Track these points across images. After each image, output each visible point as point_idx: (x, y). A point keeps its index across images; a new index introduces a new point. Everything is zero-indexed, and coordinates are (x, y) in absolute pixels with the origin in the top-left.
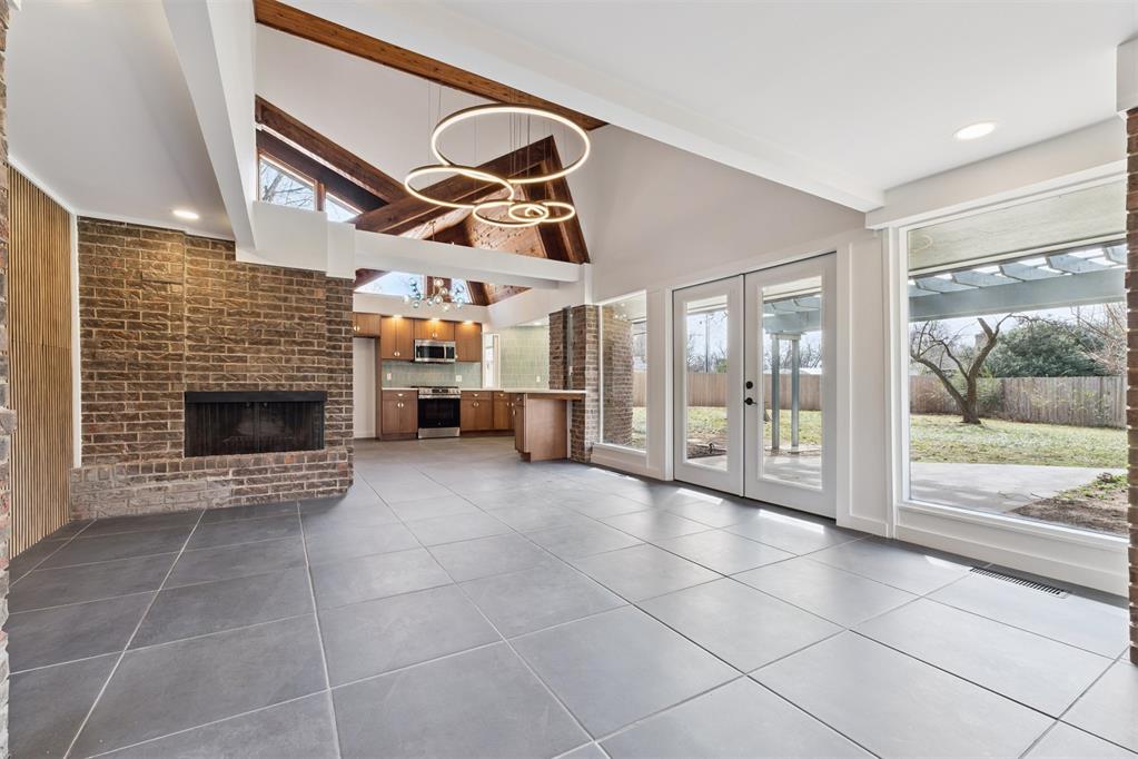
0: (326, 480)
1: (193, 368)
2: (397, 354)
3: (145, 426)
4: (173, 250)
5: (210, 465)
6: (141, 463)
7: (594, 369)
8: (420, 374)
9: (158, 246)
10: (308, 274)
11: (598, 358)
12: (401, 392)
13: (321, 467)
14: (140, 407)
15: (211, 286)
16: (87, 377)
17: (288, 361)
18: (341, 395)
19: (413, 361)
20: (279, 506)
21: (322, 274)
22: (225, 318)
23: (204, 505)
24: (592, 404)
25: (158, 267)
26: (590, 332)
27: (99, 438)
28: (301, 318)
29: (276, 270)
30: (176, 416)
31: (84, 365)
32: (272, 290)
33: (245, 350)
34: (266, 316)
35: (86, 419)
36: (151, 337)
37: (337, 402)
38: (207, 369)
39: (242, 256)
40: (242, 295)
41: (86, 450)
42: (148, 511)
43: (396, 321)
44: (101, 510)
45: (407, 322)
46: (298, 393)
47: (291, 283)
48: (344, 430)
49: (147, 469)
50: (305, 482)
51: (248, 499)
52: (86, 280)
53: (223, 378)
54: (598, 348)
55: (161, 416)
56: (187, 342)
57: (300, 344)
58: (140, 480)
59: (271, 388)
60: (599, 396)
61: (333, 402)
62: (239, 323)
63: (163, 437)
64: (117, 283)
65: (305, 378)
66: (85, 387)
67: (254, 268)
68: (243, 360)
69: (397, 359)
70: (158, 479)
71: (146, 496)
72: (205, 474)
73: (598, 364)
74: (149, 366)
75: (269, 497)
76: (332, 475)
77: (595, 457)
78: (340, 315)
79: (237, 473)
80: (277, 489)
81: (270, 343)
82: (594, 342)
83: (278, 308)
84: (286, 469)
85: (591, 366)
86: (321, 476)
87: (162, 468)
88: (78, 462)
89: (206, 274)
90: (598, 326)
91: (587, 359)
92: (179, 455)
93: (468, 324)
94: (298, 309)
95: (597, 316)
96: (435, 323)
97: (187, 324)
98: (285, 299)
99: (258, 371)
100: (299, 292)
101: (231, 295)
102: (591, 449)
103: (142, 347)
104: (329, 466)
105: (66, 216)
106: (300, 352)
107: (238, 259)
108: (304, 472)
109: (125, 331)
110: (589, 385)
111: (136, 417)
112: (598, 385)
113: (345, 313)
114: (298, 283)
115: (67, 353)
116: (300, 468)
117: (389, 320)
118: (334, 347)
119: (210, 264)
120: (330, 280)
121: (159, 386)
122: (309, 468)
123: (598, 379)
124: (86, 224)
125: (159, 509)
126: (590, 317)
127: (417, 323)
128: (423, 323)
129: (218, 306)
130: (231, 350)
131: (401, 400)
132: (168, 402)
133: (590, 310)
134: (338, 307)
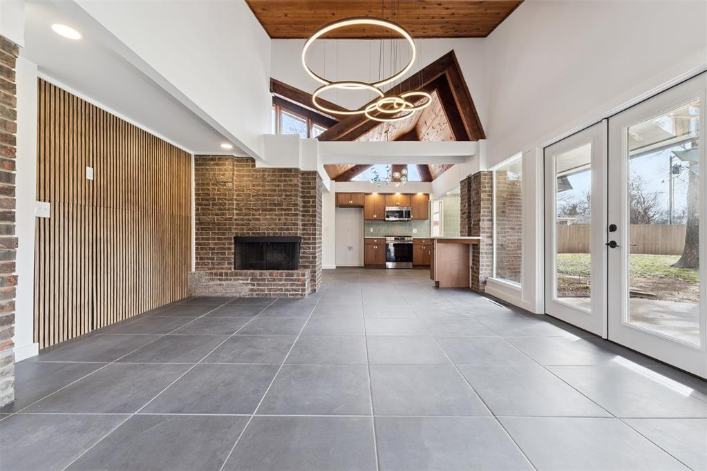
0: (294, 287)
1: (237, 225)
2: (375, 216)
3: (217, 253)
4: (228, 165)
5: (241, 275)
6: (214, 271)
7: (488, 220)
8: (390, 228)
9: (223, 165)
10: (289, 170)
11: (492, 212)
12: (376, 239)
13: (292, 280)
14: (216, 244)
15: (246, 182)
16: (197, 229)
17: (279, 219)
18: (309, 239)
19: (384, 220)
20: (271, 300)
21: (297, 170)
22: (252, 198)
23: (238, 295)
24: (485, 247)
25: (223, 175)
26: (485, 192)
27: (201, 259)
28: (286, 195)
29: (274, 170)
30: (230, 249)
31: (196, 224)
32: (272, 181)
33: (259, 215)
34: (269, 195)
35: (197, 249)
36: (220, 209)
37: (307, 243)
38: (242, 225)
39: (258, 165)
40: (258, 185)
41: (197, 264)
42: (216, 295)
43: (375, 196)
44: (200, 292)
45: (381, 196)
46: (284, 237)
47: (281, 176)
48: (311, 260)
49: (216, 274)
50: (283, 288)
51: (256, 294)
52: (197, 184)
53: (250, 229)
54: (492, 204)
55: (224, 249)
56: (235, 212)
57: (285, 210)
58: (213, 280)
59: (271, 235)
60: (493, 241)
61: (305, 243)
62: (257, 200)
63: (223, 259)
64: (208, 184)
65: (287, 229)
66: (196, 234)
67: (264, 170)
68: (258, 220)
69: (375, 219)
70: (220, 280)
71: (216, 287)
72: (238, 279)
73: (492, 216)
74: (219, 224)
75: (266, 294)
76: (297, 285)
77: (488, 289)
78: (309, 192)
79: (252, 280)
80: (270, 290)
81: (271, 210)
82: (489, 200)
83: (275, 190)
84: (274, 280)
85: (486, 218)
86: (292, 285)
87: (221, 275)
88: (193, 270)
89: (243, 176)
90: (492, 187)
91: (482, 213)
92: (230, 269)
93: (420, 195)
94: (284, 190)
95: (492, 179)
96: (398, 195)
97: (235, 202)
98: (278, 186)
99: (266, 225)
100: (285, 181)
101: (254, 186)
102: (485, 282)
103: (217, 215)
104: (295, 280)
105: (189, 156)
106: (286, 215)
107: (256, 166)
108: (283, 282)
109: (210, 207)
110: (483, 232)
111: (214, 249)
112: (492, 233)
113: (312, 191)
114: (285, 176)
115: (189, 218)
116: (281, 280)
117: (370, 196)
118: (306, 211)
119: (245, 170)
120: (304, 173)
121: (224, 234)
122: (286, 280)
123: (492, 228)
124: (198, 158)
125: (220, 294)
126: (484, 180)
127: (387, 197)
128: (390, 196)
129: (249, 192)
130: (253, 215)
131: (376, 244)
132: (226, 241)
133: (486, 175)
134: (309, 188)
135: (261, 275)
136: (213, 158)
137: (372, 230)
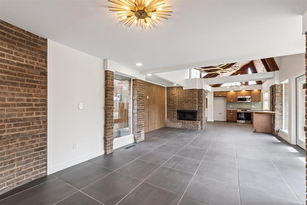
0: (195, 127)
1: (178, 107)
2: (232, 101)
3: (172, 115)
4: (175, 89)
5: (179, 122)
6: (172, 120)
7: (280, 105)
8: (240, 105)
9: (174, 89)
10: (193, 89)
11: (282, 101)
12: (232, 110)
13: (194, 124)
14: (172, 112)
15: (180, 94)
16: (167, 108)
17: (190, 105)
18: (200, 111)
19: (237, 102)
20: (188, 130)
21: (196, 89)
22: (182, 99)
23: (178, 127)
24: (278, 116)
25: (174, 92)
26: (278, 93)
27: (168, 116)
28: (192, 97)
29: (189, 90)
30: (176, 114)
31: (167, 106)
32: (188, 93)
33: (184, 104)
34: (187, 98)
35: (167, 113)
36: (173, 102)
37: (200, 113)
38: (179, 107)
39: (184, 89)
40: (184, 95)
41: (167, 118)
42: (172, 127)
43: (232, 92)
44: (168, 126)
45: (235, 92)
46: (191, 111)
47: (191, 91)
48: (201, 118)
49: (172, 121)
50: (192, 126)
51: (183, 128)
52: (167, 95)
53: (181, 108)
54: (282, 98)
55: (174, 114)
56: (177, 103)
57: (192, 102)
58: (171, 122)
59: (188, 110)
60: (282, 114)
61: (198, 113)
62: (183, 99)
63: (174, 117)
64: (170, 95)
65: (193, 108)
66: (167, 109)
67: (186, 90)
68: (184, 105)
70: (173, 123)
71: (172, 125)
72: (178, 123)
73: (282, 103)
74: (173, 106)
75: (186, 128)
76: (196, 126)
77: (279, 134)
78: (200, 96)
79: (182, 123)
80: (187, 127)
81: (188, 102)
82: (280, 96)
83: (189, 96)
84: (189, 124)
86: (194, 126)
87: (173, 121)
88: (166, 119)
89: (179, 92)
90: (282, 90)
91: (276, 102)
92: (176, 120)
93: (256, 91)
94: (192, 96)
95: (282, 87)
96: (244, 91)
97: (177, 100)
98: (190, 95)
99: (187, 107)
100: (192, 93)
101: (183, 95)
102: (278, 131)
103: (172, 104)
104: (195, 124)
105: (165, 87)
106: (192, 104)
107: (183, 89)
108: (191, 125)
109: (170, 102)
110: (277, 110)
111: (171, 114)
112: (282, 110)
113: (201, 95)
114: (192, 91)
115: (165, 105)
116: (191, 124)
117: (230, 92)
118: (199, 102)
119: (180, 90)
120: (198, 90)
121: (174, 109)
122: (192, 124)
123: (282, 108)
124: (167, 88)
125: (173, 127)
126: (278, 88)
127: (238, 92)
128: (240, 92)
129: (181, 97)
130: (182, 104)
131: (232, 112)
132: (175, 112)
133: (279, 85)
134: (200, 94)
135: (185, 122)
136: (171, 87)
137: (231, 106)
